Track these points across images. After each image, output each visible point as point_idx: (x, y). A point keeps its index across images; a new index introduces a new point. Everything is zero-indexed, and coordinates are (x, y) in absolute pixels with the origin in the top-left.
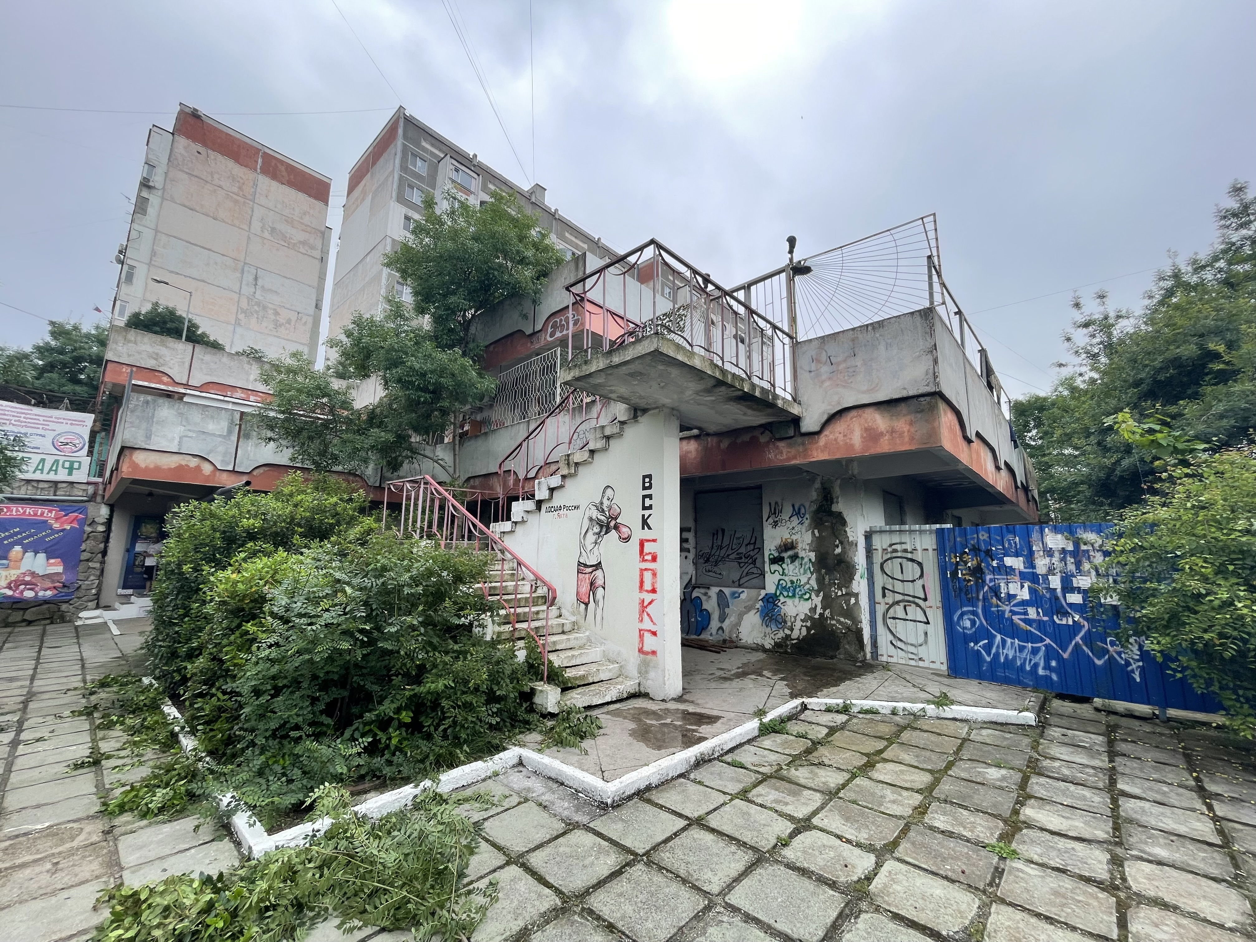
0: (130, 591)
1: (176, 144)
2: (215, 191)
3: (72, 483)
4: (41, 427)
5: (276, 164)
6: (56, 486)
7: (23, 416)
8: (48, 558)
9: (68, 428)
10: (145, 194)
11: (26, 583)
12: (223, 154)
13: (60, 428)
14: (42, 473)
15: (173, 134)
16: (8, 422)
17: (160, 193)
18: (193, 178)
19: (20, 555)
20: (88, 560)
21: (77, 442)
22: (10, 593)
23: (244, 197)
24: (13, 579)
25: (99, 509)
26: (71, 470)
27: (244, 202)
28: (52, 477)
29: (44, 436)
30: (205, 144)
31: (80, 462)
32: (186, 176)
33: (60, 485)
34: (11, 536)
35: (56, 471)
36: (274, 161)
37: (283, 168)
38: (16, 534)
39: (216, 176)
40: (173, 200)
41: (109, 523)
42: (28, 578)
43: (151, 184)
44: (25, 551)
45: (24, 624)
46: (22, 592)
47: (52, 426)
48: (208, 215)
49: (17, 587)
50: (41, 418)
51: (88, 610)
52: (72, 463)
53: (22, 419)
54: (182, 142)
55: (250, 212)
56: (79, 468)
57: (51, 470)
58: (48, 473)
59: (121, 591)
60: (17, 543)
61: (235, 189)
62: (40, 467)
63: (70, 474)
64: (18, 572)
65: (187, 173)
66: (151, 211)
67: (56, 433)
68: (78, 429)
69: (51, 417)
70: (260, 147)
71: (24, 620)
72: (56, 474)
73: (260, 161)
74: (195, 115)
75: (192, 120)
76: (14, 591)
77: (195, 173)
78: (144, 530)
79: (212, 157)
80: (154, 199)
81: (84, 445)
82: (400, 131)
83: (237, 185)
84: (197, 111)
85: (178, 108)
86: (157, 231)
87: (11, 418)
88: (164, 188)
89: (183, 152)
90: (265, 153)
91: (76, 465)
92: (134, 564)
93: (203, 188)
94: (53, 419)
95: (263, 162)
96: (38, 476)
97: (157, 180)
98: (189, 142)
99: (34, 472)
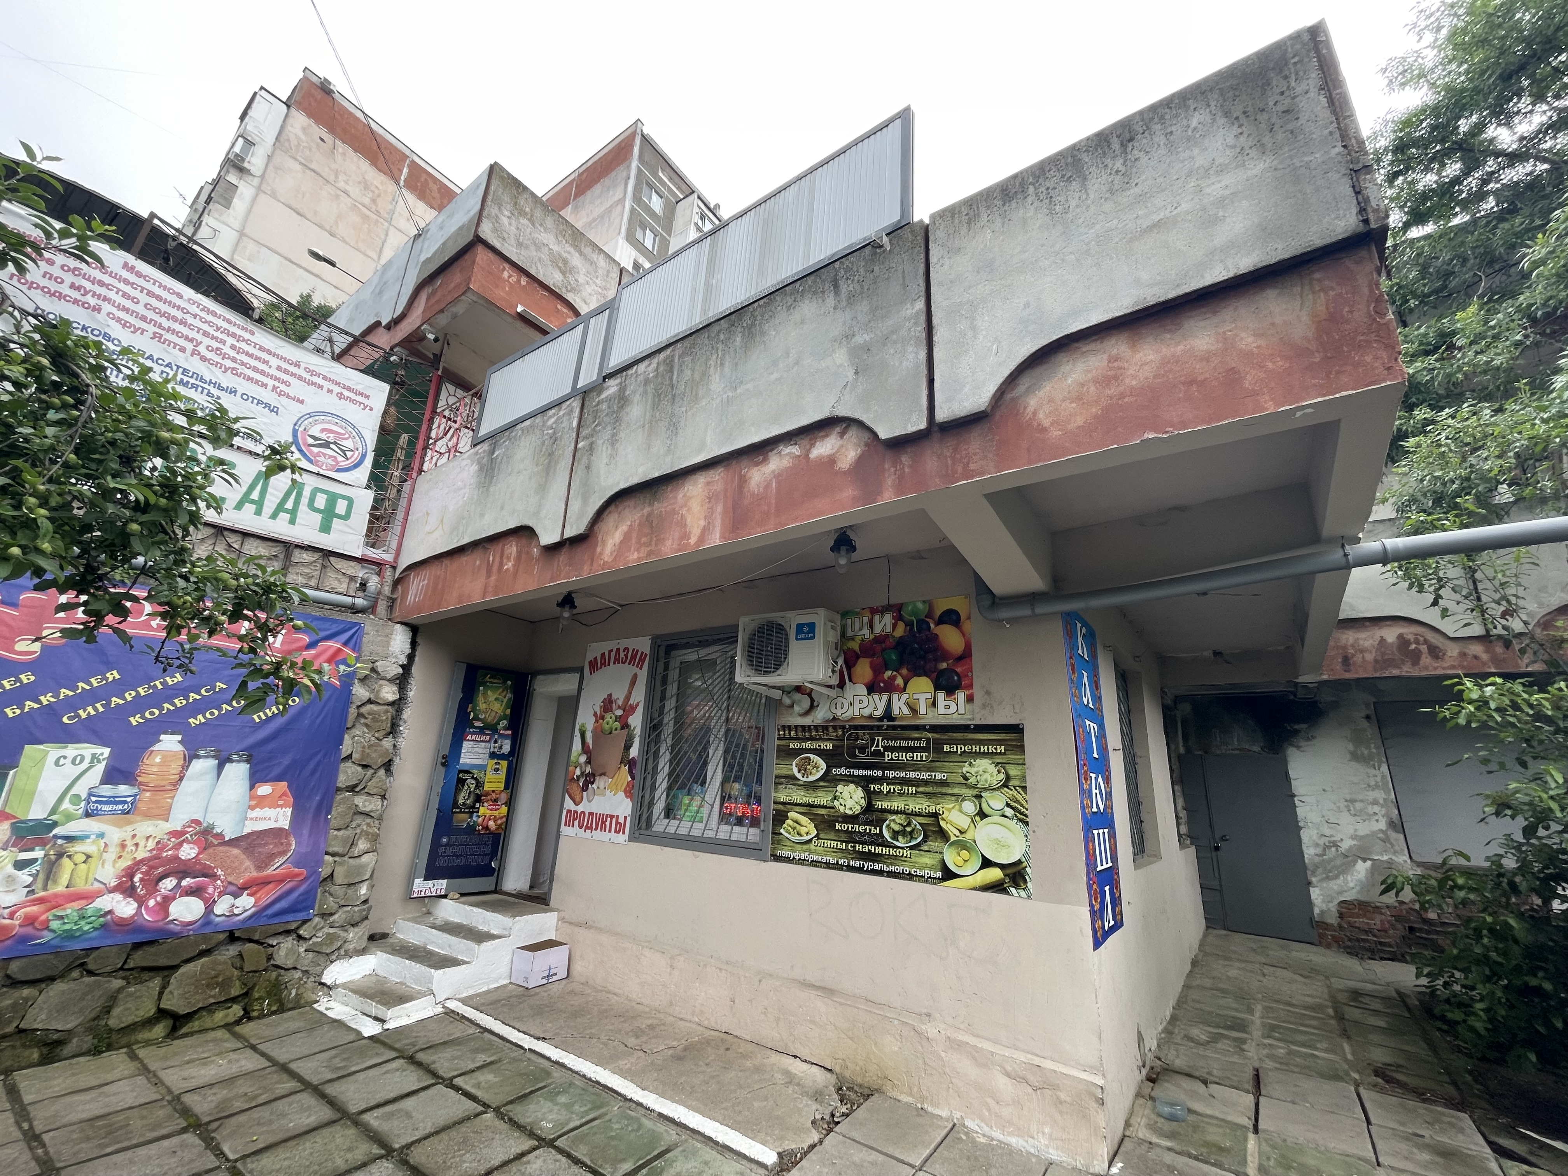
0: (441, 885)
1: (290, 121)
2: (337, 196)
3: (328, 554)
4: (271, 383)
5: (426, 180)
6: (288, 556)
7: (230, 341)
8: (255, 779)
9: (331, 403)
10: (232, 178)
11: (182, 870)
12: (356, 150)
13: (316, 400)
14: (258, 512)
15: (287, 104)
16: (189, 346)
17: (256, 181)
18: (308, 171)
19: (175, 767)
20: (352, 789)
21: (349, 444)
22: (125, 908)
23: (378, 213)
24: (141, 854)
25: (388, 636)
26: (328, 516)
27: (377, 221)
28: (280, 528)
29: (274, 410)
30: (332, 130)
31: (350, 501)
32: (298, 167)
33: (299, 556)
34: (155, 699)
35: (293, 513)
36: (424, 176)
37: (435, 188)
38: (170, 693)
39: (342, 177)
40: (274, 195)
41: (402, 680)
42: (188, 852)
43: (246, 165)
44: (191, 756)
45: (159, 1030)
46: (167, 900)
47: (297, 388)
48: (321, 227)
49: (152, 883)
50: (274, 362)
51: (348, 955)
52: (332, 499)
53: (226, 349)
54: (299, 120)
55: (383, 237)
56: (346, 517)
57: (280, 508)
58: (274, 516)
59: (421, 886)
60: (167, 725)
61: (367, 201)
62: (255, 496)
63: (326, 528)
64: (157, 829)
65: (301, 163)
66: (240, 203)
67: (304, 409)
68: (353, 413)
69: (297, 365)
70: (408, 153)
71: (162, 1014)
72: (292, 522)
73: (405, 170)
74: (325, 88)
75: (319, 95)
76: (141, 902)
77: (312, 166)
78: (482, 706)
79: (340, 150)
80: (245, 190)
81: (364, 456)
82: (636, 150)
83: (371, 195)
84: (330, 83)
85: (301, 75)
86: (242, 234)
87: (199, 337)
88: (263, 177)
89: (300, 134)
90: (413, 162)
91: (341, 507)
92: (455, 804)
93: (321, 189)
94: (300, 372)
95: (410, 173)
96: (245, 519)
97: (256, 161)
98: (311, 122)
99: (239, 506)
